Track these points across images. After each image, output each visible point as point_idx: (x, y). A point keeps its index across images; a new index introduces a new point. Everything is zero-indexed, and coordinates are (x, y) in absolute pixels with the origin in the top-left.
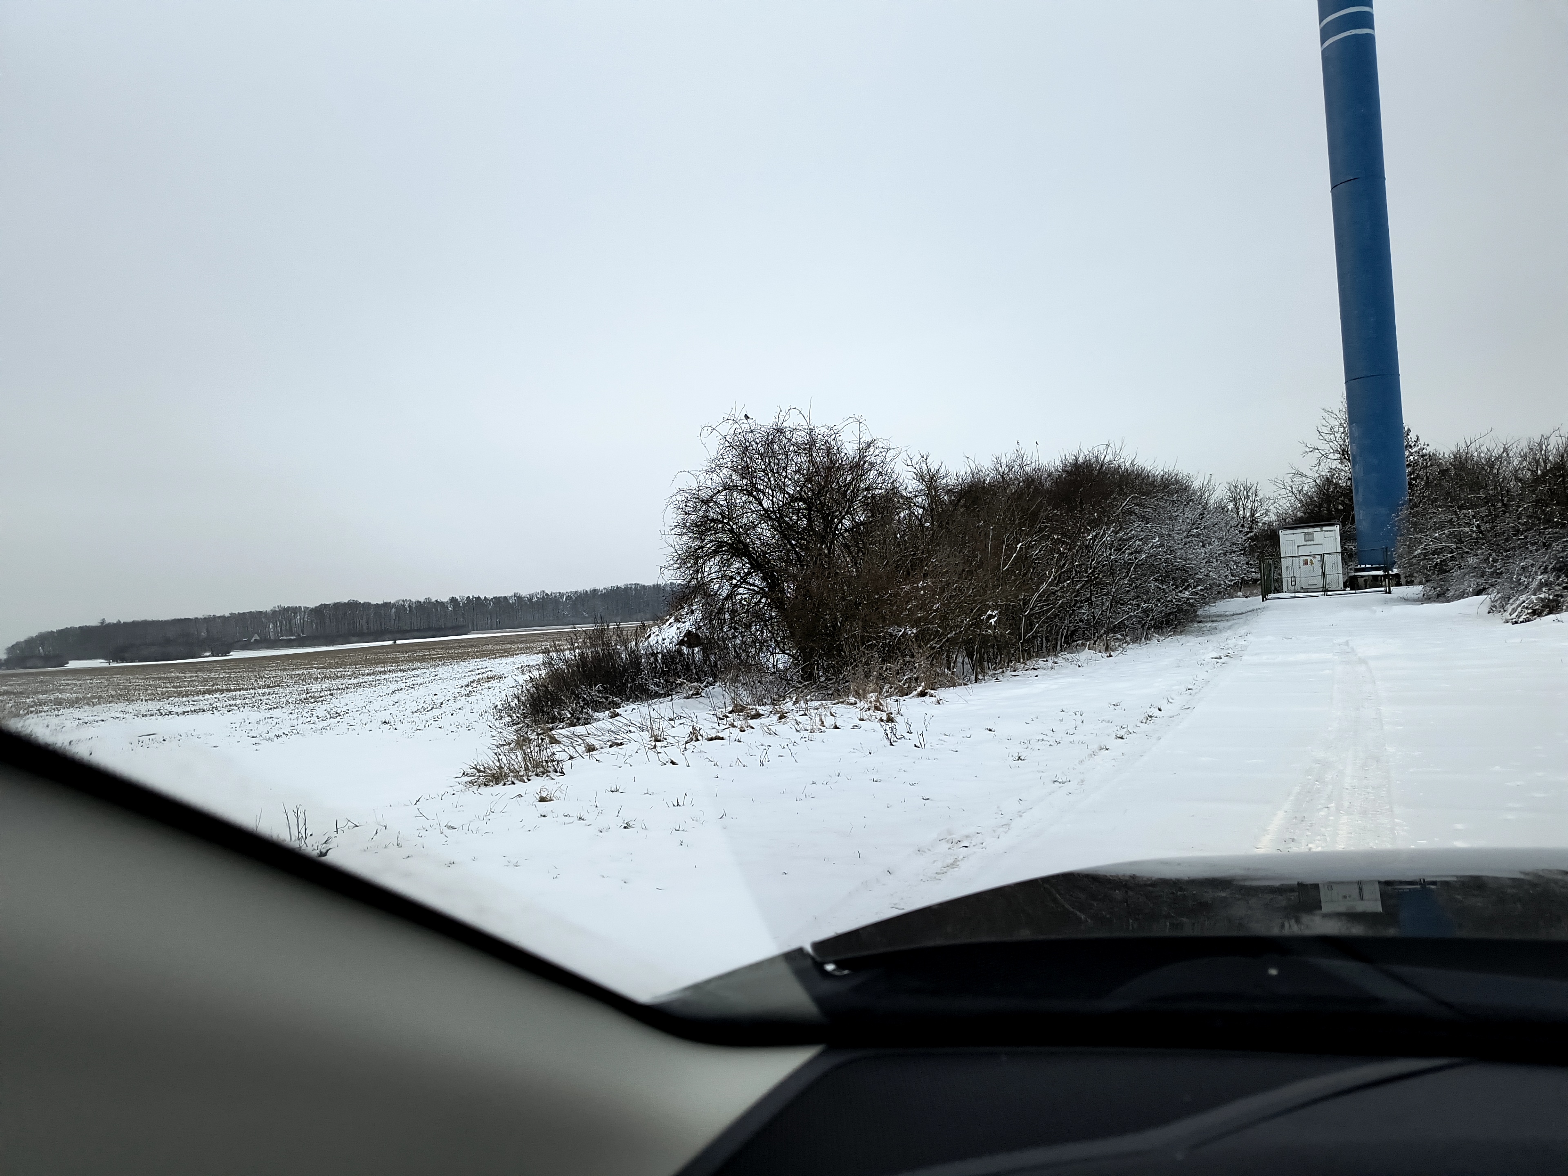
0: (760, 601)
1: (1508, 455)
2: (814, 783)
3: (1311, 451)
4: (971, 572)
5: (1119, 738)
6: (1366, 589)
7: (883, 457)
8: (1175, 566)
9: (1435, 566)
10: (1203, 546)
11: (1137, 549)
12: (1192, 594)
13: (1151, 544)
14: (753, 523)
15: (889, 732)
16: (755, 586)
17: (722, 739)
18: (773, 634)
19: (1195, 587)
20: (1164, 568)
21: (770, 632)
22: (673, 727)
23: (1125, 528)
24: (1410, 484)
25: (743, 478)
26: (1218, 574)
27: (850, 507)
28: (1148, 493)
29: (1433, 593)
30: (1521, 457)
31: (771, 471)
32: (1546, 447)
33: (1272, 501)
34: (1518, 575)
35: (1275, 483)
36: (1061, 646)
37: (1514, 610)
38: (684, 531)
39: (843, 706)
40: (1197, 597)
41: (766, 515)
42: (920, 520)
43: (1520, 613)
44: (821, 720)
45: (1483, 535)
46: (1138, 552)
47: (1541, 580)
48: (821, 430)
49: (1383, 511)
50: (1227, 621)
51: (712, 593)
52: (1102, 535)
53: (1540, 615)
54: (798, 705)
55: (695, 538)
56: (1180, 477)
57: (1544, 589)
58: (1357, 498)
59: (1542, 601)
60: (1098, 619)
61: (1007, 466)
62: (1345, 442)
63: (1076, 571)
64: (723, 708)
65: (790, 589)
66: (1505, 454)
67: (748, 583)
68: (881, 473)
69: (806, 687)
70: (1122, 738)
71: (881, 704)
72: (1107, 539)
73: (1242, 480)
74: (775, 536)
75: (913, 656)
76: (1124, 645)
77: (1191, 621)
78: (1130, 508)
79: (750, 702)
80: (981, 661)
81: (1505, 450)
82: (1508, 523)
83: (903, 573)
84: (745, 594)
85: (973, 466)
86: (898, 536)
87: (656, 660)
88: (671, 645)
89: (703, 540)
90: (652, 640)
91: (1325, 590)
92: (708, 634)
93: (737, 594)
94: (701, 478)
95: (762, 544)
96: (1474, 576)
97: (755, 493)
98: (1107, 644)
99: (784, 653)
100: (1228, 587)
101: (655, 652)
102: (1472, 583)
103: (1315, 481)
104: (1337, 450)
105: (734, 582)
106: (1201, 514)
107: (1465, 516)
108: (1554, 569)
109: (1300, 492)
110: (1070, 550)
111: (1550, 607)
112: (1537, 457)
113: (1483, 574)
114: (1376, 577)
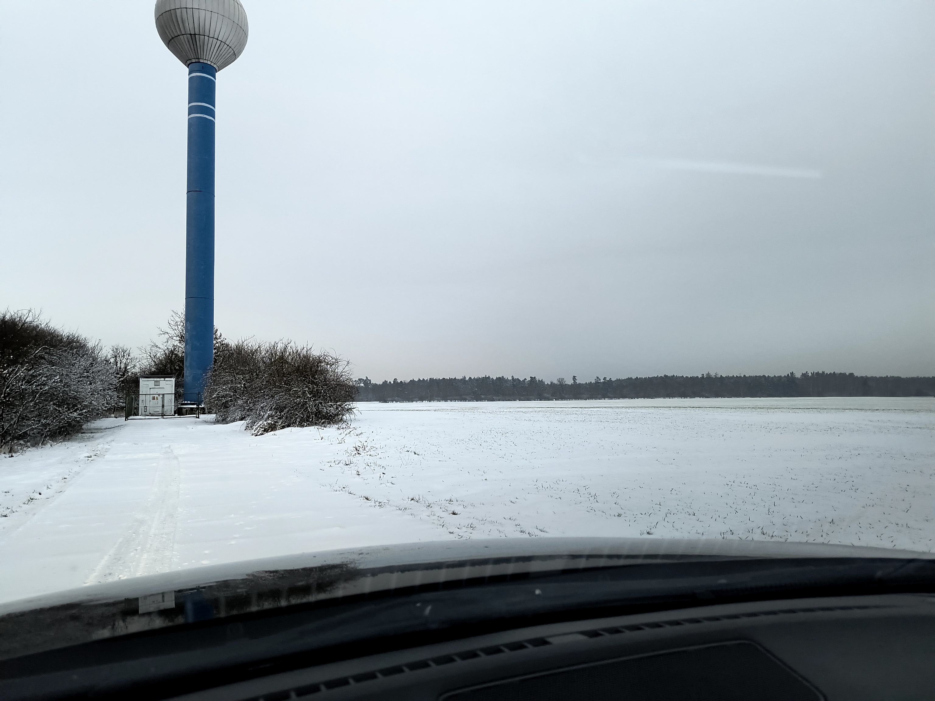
1: (260, 349)
3: (164, 334)
5: (4, 516)
6: (186, 415)
8: (69, 396)
9: (222, 404)
10: (91, 384)
11: (42, 382)
12: (79, 414)
13: (54, 380)
19: (81, 410)
20: (61, 397)
23: (36, 368)
24: (215, 358)
26: (99, 403)
28: (55, 346)
29: (220, 419)
30: (266, 351)
32: (276, 348)
33: (138, 360)
34: (260, 411)
35: (140, 349)
37: (256, 429)
40: (82, 417)
43: (259, 430)
45: (246, 389)
46: (43, 385)
47: (269, 414)
49: (200, 372)
50: (101, 432)
52: (17, 371)
53: (267, 431)
56: (80, 338)
57: (270, 419)
58: (187, 363)
59: (269, 424)
60: (7, 429)
62: (183, 331)
72: (21, 374)
73: (121, 345)
76: (25, 449)
77: (77, 432)
78: (41, 355)
81: (259, 347)
82: (258, 383)
91: (163, 415)
96: (240, 411)
98: (11, 448)
100: (104, 411)
102: (238, 414)
103: (164, 351)
104: (178, 335)
106: (92, 364)
107: (239, 378)
108: (275, 409)
109: (155, 357)
111: (272, 428)
112: (272, 352)
113: (245, 409)
114: (192, 409)
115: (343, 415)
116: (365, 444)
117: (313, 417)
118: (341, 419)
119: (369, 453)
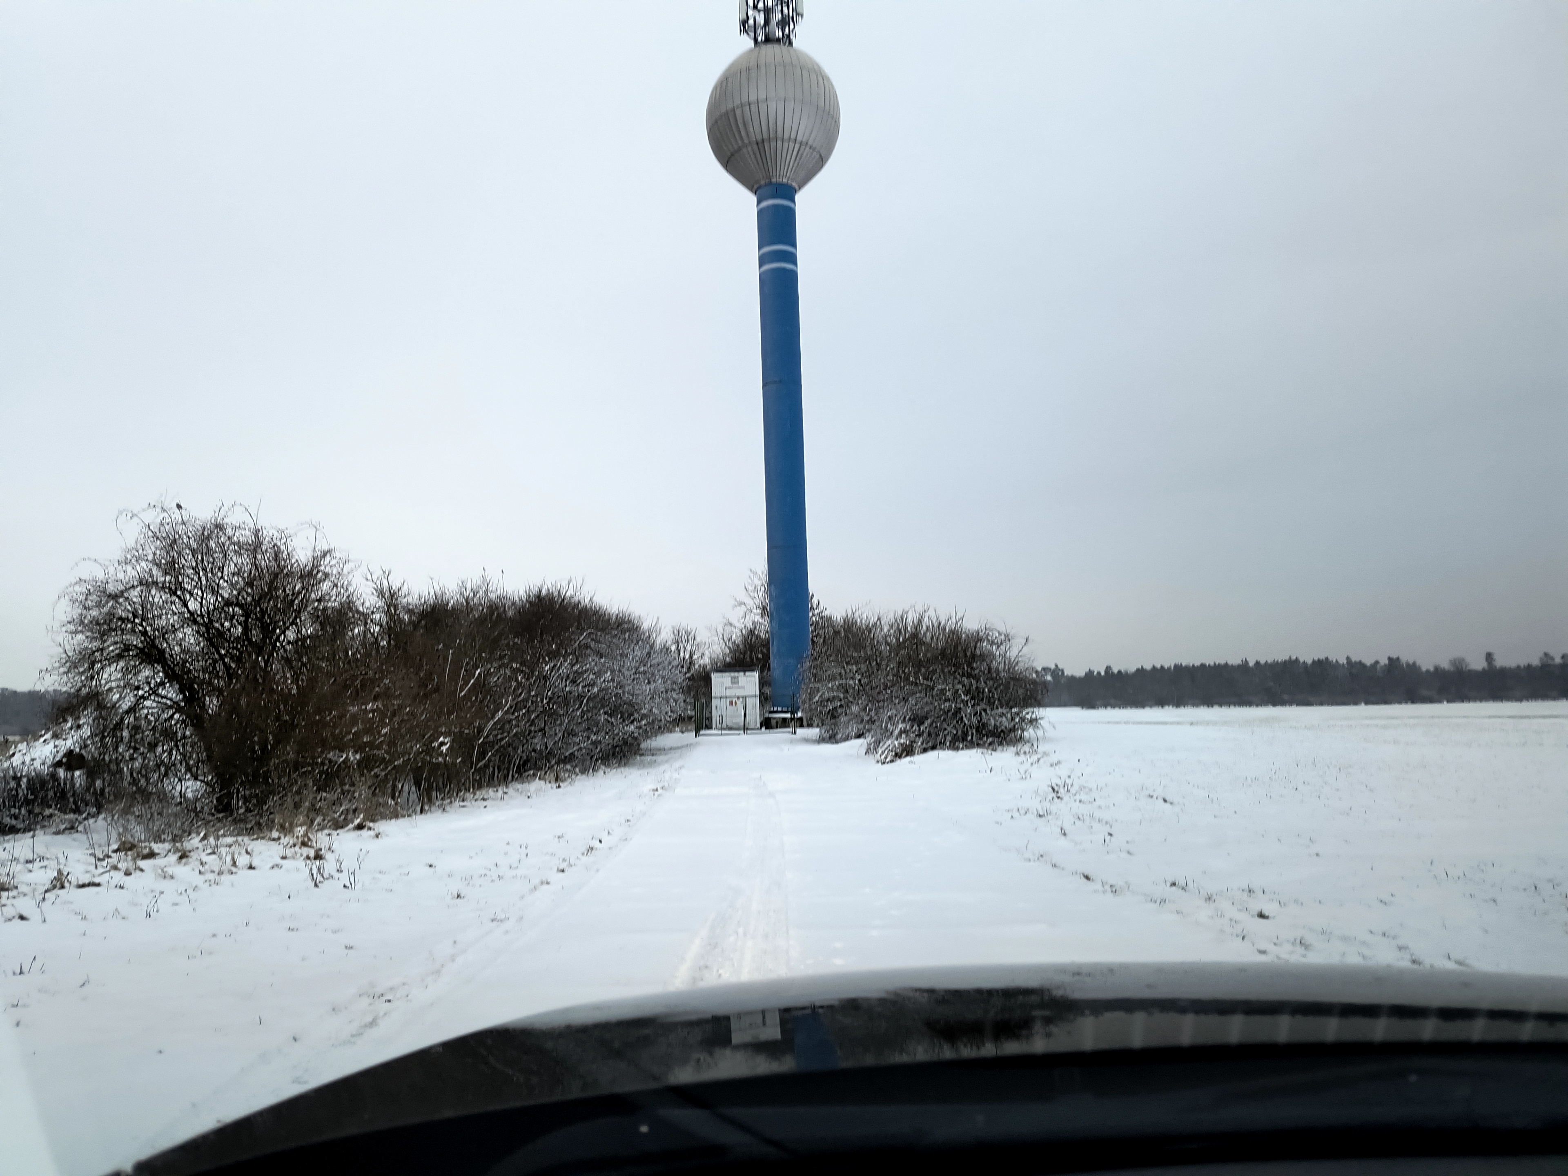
0: (172, 717)
1: (880, 623)
2: (214, 935)
3: (739, 605)
4: (426, 696)
5: (560, 871)
6: (777, 729)
7: (340, 569)
8: (623, 700)
9: (828, 713)
10: (649, 683)
11: (590, 682)
12: (637, 728)
13: (603, 678)
14: (173, 626)
15: (315, 871)
16: (168, 699)
17: (98, 885)
18: (185, 756)
19: (639, 722)
20: (613, 702)
21: (181, 754)
22: (30, 871)
23: (581, 662)
24: (812, 640)
25: (166, 573)
26: (661, 711)
27: (296, 618)
28: (603, 630)
29: (827, 735)
30: (889, 625)
31: (203, 569)
32: (906, 619)
33: (707, 646)
34: (887, 723)
35: (710, 629)
36: (513, 776)
37: (883, 753)
38: (80, 628)
39: (263, 841)
40: (641, 731)
41: (192, 619)
42: (376, 639)
43: (887, 755)
44: (233, 859)
45: (863, 687)
46: (592, 686)
47: (901, 728)
48: (269, 533)
49: (792, 661)
50: (665, 755)
51: (109, 705)
52: (559, 666)
53: (900, 757)
54: (206, 841)
55: (94, 638)
56: (632, 617)
57: (903, 736)
58: (773, 649)
59: (902, 745)
60: (551, 749)
61: (472, 589)
62: (765, 599)
63: (532, 701)
64: (105, 846)
65: (212, 704)
66: (878, 623)
67: (158, 695)
68: (336, 585)
69: (219, 820)
70: (563, 871)
71: (309, 839)
72: (564, 670)
73: (684, 625)
74: (199, 643)
75: (353, 785)
76: (573, 776)
77: (635, 754)
78: (587, 643)
79: (143, 838)
80: (429, 790)
81: (879, 619)
82: (880, 679)
83: (351, 692)
84: (154, 708)
85: (437, 589)
86: (350, 653)
87: (19, 785)
88: (42, 767)
89: (105, 641)
90: (16, 760)
91: (746, 729)
92: (96, 755)
93: (143, 708)
94: (112, 570)
95: (183, 651)
96: (856, 722)
97: (179, 593)
98: (557, 774)
99: (196, 779)
100: (668, 723)
101: (19, 775)
102: (854, 728)
103: (742, 632)
104: (759, 607)
105: (141, 692)
106: (648, 653)
107: (850, 671)
108: (910, 719)
109: (729, 639)
110: (527, 679)
111: (907, 751)
112: (899, 626)
113: (862, 721)
114: (784, 720)
115: (1023, 731)
116: (1069, 781)
117: (972, 734)
118: (1021, 737)
119: (1078, 797)
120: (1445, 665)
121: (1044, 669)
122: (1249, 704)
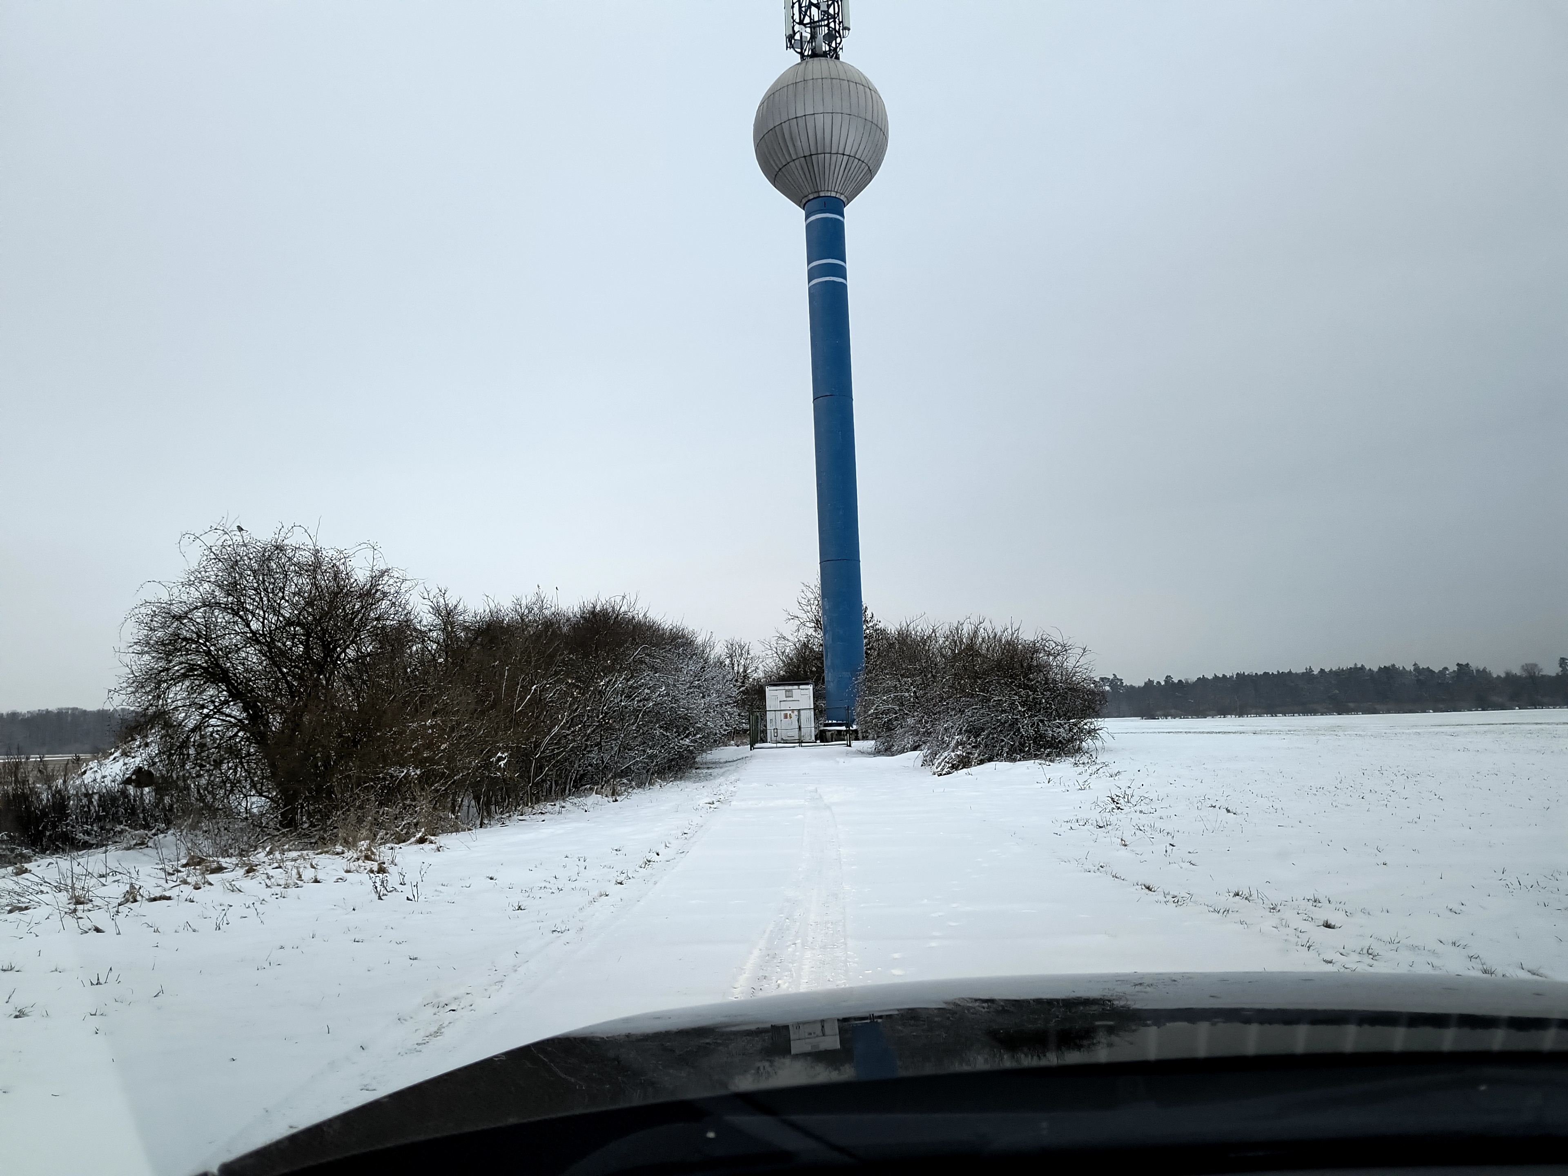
0: (236, 735)
1: (935, 635)
2: (282, 948)
3: (793, 619)
4: (483, 712)
5: (619, 883)
6: (832, 741)
7: (397, 588)
8: (679, 715)
9: (884, 725)
10: (703, 697)
11: (645, 697)
12: (692, 741)
13: (659, 693)
14: (236, 646)
15: (378, 884)
16: (232, 717)
17: (169, 898)
18: (249, 773)
19: (695, 735)
20: (669, 716)
21: (246, 771)
22: (104, 885)
23: (636, 677)
24: (866, 653)
25: (230, 595)
26: (715, 724)
27: (356, 637)
28: (656, 645)
29: (882, 748)
30: (945, 637)
31: (264, 590)
32: (961, 631)
33: (761, 660)
34: (943, 735)
35: (763, 644)
36: (570, 790)
37: (940, 764)
38: (146, 649)
39: (327, 856)
40: (696, 744)
41: (254, 638)
42: (433, 656)
43: (943, 767)
44: (299, 873)
45: (918, 700)
46: (647, 700)
47: (957, 739)
48: (328, 553)
49: (847, 674)
50: (721, 768)
51: (175, 723)
52: (615, 681)
53: (957, 769)
54: (271, 856)
55: (159, 658)
56: (686, 632)
57: (960, 747)
58: (827, 662)
59: (958, 757)
60: (607, 763)
61: (527, 607)
62: (818, 613)
63: (588, 715)
64: (174, 861)
65: (276, 722)
66: (933, 635)
67: (223, 713)
68: (394, 603)
69: (284, 834)
70: (621, 883)
71: (373, 853)
72: (619, 685)
73: (737, 639)
74: (262, 662)
75: (414, 799)
76: (630, 790)
77: (690, 768)
78: (641, 658)
79: (211, 853)
80: (488, 804)
81: (934, 631)
82: (935, 691)
83: (411, 709)
84: (218, 726)
85: (492, 605)
86: (409, 670)
87: (91, 802)
88: (113, 784)
89: (170, 662)
90: (88, 778)
91: (801, 742)
92: (164, 772)
93: (208, 726)
94: (175, 591)
95: (246, 670)
96: (911, 735)
97: (241, 613)
98: (614, 788)
99: (261, 795)
100: (723, 736)
101: (90, 792)
102: (910, 740)
103: (795, 645)
104: (812, 620)
105: (205, 711)
106: (702, 668)
107: (906, 683)
108: (966, 731)
109: (783, 653)
110: (583, 695)
111: (964, 763)
112: (954, 637)
113: (918, 732)
114: (839, 731)
115: (1081, 741)
116: (1129, 792)
117: (1030, 745)
118: (1079, 748)
119: (1138, 808)
120: (1517, 671)
121: (1102, 679)
122: (1314, 712)
